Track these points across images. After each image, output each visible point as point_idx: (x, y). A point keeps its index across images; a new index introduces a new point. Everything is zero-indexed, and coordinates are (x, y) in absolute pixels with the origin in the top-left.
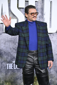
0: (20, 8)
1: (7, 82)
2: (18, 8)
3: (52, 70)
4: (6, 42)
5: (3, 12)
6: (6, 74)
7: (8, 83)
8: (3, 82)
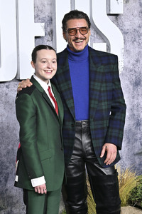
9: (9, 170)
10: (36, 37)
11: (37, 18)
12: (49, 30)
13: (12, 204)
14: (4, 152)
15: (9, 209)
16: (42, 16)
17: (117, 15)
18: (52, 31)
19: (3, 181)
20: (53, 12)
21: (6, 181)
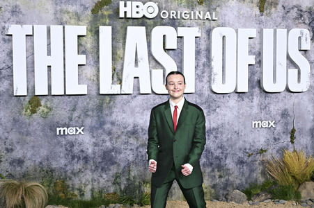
0: (168, 50)
1: (147, 183)
2: (165, 50)
3: (227, 161)
4: (144, 110)
5: (138, 57)
6: (145, 168)
7: (148, 185)
8: (140, 183)
9: (228, 151)
10: (249, 65)
11: (250, 52)
12: (258, 60)
13: (229, 174)
14: (225, 139)
15: (227, 177)
16: (253, 51)
17: (306, 51)
18: (260, 61)
19: (224, 159)
20: (261, 48)
21: (226, 158)
